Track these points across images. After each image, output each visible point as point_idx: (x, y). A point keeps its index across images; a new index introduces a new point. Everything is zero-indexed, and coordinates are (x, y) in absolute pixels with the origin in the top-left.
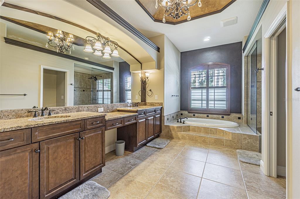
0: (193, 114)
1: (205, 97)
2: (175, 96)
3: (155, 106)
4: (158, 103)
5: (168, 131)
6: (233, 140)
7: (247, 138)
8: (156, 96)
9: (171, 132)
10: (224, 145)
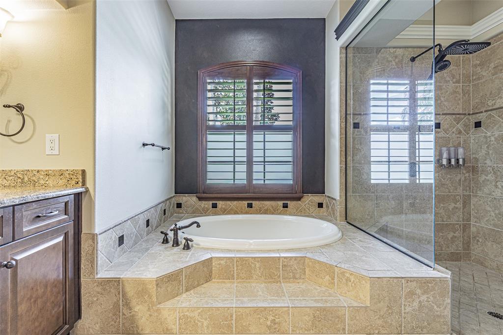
0: (211, 203)
1: (244, 153)
2: (153, 145)
3: (45, 186)
4: (61, 173)
5: (116, 306)
6: (376, 303)
7: (419, 291)
8: (48, 137)
9: (130, 309)
10: (344, 329)
